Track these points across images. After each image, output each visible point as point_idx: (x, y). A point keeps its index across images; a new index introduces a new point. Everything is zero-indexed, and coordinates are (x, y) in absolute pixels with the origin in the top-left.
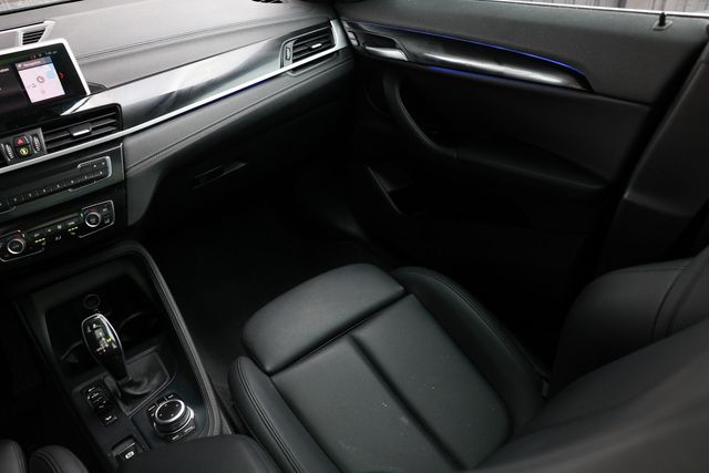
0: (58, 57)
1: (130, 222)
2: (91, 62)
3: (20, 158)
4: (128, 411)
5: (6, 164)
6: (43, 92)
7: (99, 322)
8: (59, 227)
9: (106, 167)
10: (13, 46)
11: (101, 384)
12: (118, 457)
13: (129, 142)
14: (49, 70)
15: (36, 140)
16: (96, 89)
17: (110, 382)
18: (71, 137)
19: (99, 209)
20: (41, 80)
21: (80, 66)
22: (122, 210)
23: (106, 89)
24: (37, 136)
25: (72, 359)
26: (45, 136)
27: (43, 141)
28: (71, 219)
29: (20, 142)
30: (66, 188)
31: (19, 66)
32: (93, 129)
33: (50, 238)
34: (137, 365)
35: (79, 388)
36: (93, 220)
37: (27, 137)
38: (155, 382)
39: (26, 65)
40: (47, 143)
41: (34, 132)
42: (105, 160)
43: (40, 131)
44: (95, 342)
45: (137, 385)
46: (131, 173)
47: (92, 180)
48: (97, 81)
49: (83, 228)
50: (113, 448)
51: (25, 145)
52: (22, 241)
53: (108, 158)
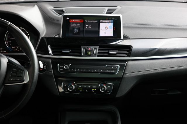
0: (116, 22)
1: (117, 96)
2: (128, 27)
3: (86, 55)
5: (81, 56)
6: (105, 33)
8: (89, 87)
9: (117, 70)
10: (102, 13)
13: (130, 63)
14: (112, 25)
15: (95, 50)
16: (126, 38)
18: (108, 53)
19: (107, 85)
20: (106, 28)
22: (116, 89)
23: (130, 39)
24: (96, 49)
26: (99, 50)
27: (97, 52)
29: (89, 49)
30: (98, 72)
31: (101, 21)
32: (118, 53)
33: (84, 89)
36: (103, 89)
37: (92, 48)
39: (103, 21)
40: (99, 53)
41: (95, 47)
42: (117, 67)
43: (98, 48)
46: (126, 76)
47: (109, 73)
48: (127, 34)
49: (98, 91)
51: (90, 51)
52: (74, 87)
53: (119, 66)
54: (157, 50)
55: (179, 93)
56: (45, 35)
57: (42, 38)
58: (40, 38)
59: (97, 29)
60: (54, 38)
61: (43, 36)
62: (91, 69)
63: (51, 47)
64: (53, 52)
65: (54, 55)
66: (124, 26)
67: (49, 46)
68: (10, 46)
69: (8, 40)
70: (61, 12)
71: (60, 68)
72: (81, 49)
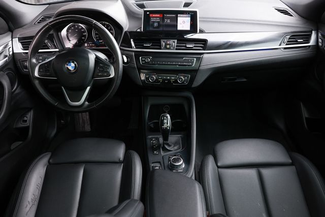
0: (193, 16)
1: (193, 86)
2: (205, 20)
3: (166, 48)
4: (162, 153)
5: (160, 49)
7: (167, 117)
8: (168, 78)
9: (193, 62)
10: (179, 8)
11: (157, 139)
12: (153, 166)
13: (205, 56)
14: (188, 19)
15: (174, 44)
16: (201, 32)
17: (161, 140)
18: (186, 46)
19: (184, 77)
20: (184, 22)
21: (199, 21)
22: (192, 80)
23: (205, 33)
24: (174, 42)
25: (152, 126)
26: (177, 43)
27: (176, 45)
28: (173, 76)
29: (168, 43)
30: (176, 65)
31: (179, 15)
32: (194, 46)
33: (164, 80)
34: (173, 138)
35: (150, 137)
36: (181, 80)
37: (171, 42)
38: (176, 148)
39: (181, 15)
40: (177, 46)
41: (174, 40)
42: (194, 60)
43: (176, 41)
44: (163, 124)
45: (169, 146)
46: (201, 68)
47: (186, 65)
48: (203, 28)
49: (176, 81)
50: (153, 163)
51: (169, 44)
52: (155, 78)
53: (195, 59)
54: (230, 43)
55: (245, 80)
56: (129, 29)
57: (126, 32)
58: (124, 32)
59: (175, 23)
60: (136, 32)
61: (126, 30)
62: (170, 62)
63: (133, 41)
64: (135, 46)
65: (136, 48)
66: (200, 19)
67: (132, 40)
68: (98, 40)
69: (96, 34)
70: (142, 6)
71: (142, 61)
72: (160, 43)
